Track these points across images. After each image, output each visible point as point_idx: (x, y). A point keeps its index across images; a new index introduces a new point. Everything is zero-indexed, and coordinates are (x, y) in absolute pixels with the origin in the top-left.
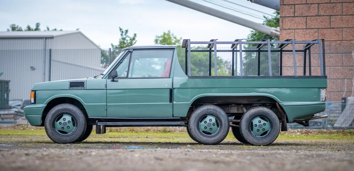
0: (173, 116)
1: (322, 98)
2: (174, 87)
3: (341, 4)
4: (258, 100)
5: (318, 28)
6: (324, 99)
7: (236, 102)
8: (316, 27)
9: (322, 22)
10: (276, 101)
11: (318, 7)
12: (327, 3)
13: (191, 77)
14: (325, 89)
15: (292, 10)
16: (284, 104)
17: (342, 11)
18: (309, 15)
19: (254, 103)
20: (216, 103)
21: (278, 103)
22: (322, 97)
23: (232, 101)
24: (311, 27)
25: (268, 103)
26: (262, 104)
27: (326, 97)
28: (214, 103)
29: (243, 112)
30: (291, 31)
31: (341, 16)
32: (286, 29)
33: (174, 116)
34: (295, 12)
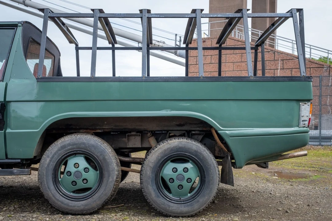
0: (7, 158)
1: (303, 121)
2: (7, 99)
3: (225, 55)
4: (178, 123)
5: (211, 72)
6: (307, 123)
7: (137, 128)
8: (210, 71)
9: (213, 67)
10: (211, 127)
11: (211, 57)
12: (216, 55)
13: (41, 78)
14: (309, 104)
15: (195, 60)
16: (227, 132)
17: (226, 60)
18: (205, 63)
19: (171, 129)
20: (100, 129)
21: (216, 132)
22: (302, 119)
23: (129, 126)
24: (206, 71)
25: (198, 129)
26: (186, 131)
27: (310, 119)
28: (97, 129)
29: (150, 146)
30: (194, 73)
31: (225, 63)
32: (191, 73)
33: (9, 157)
34: (197, 61)
